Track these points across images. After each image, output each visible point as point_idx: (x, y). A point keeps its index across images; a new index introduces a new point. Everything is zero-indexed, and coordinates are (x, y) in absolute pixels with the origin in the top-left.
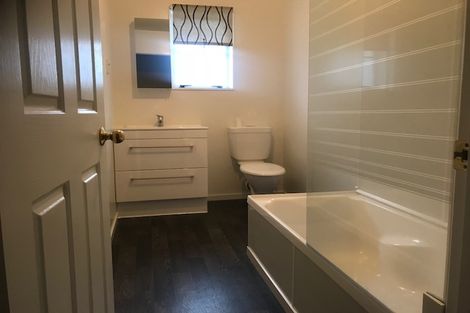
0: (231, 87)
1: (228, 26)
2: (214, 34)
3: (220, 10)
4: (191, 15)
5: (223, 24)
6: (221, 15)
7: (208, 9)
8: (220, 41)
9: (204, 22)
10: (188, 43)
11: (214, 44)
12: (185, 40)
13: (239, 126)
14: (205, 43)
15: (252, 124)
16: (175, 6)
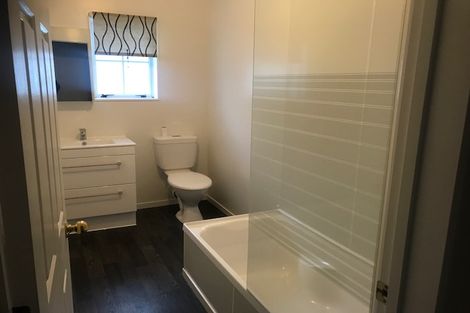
0: (156, 97)
1: (152, 37)
2: (138, 45)
3: (143, 20)
4: (113, 24)
5: (146, 34)
6: (145, 25)
7: (131, 19)
8: (144, 52)
9: (127, 31)
10: (110, 54)
11: (138, 55)
12: (107, 51)
13: (165, 137)
14: (129, 54)
15: (178, 134)
16: (95, 14)
